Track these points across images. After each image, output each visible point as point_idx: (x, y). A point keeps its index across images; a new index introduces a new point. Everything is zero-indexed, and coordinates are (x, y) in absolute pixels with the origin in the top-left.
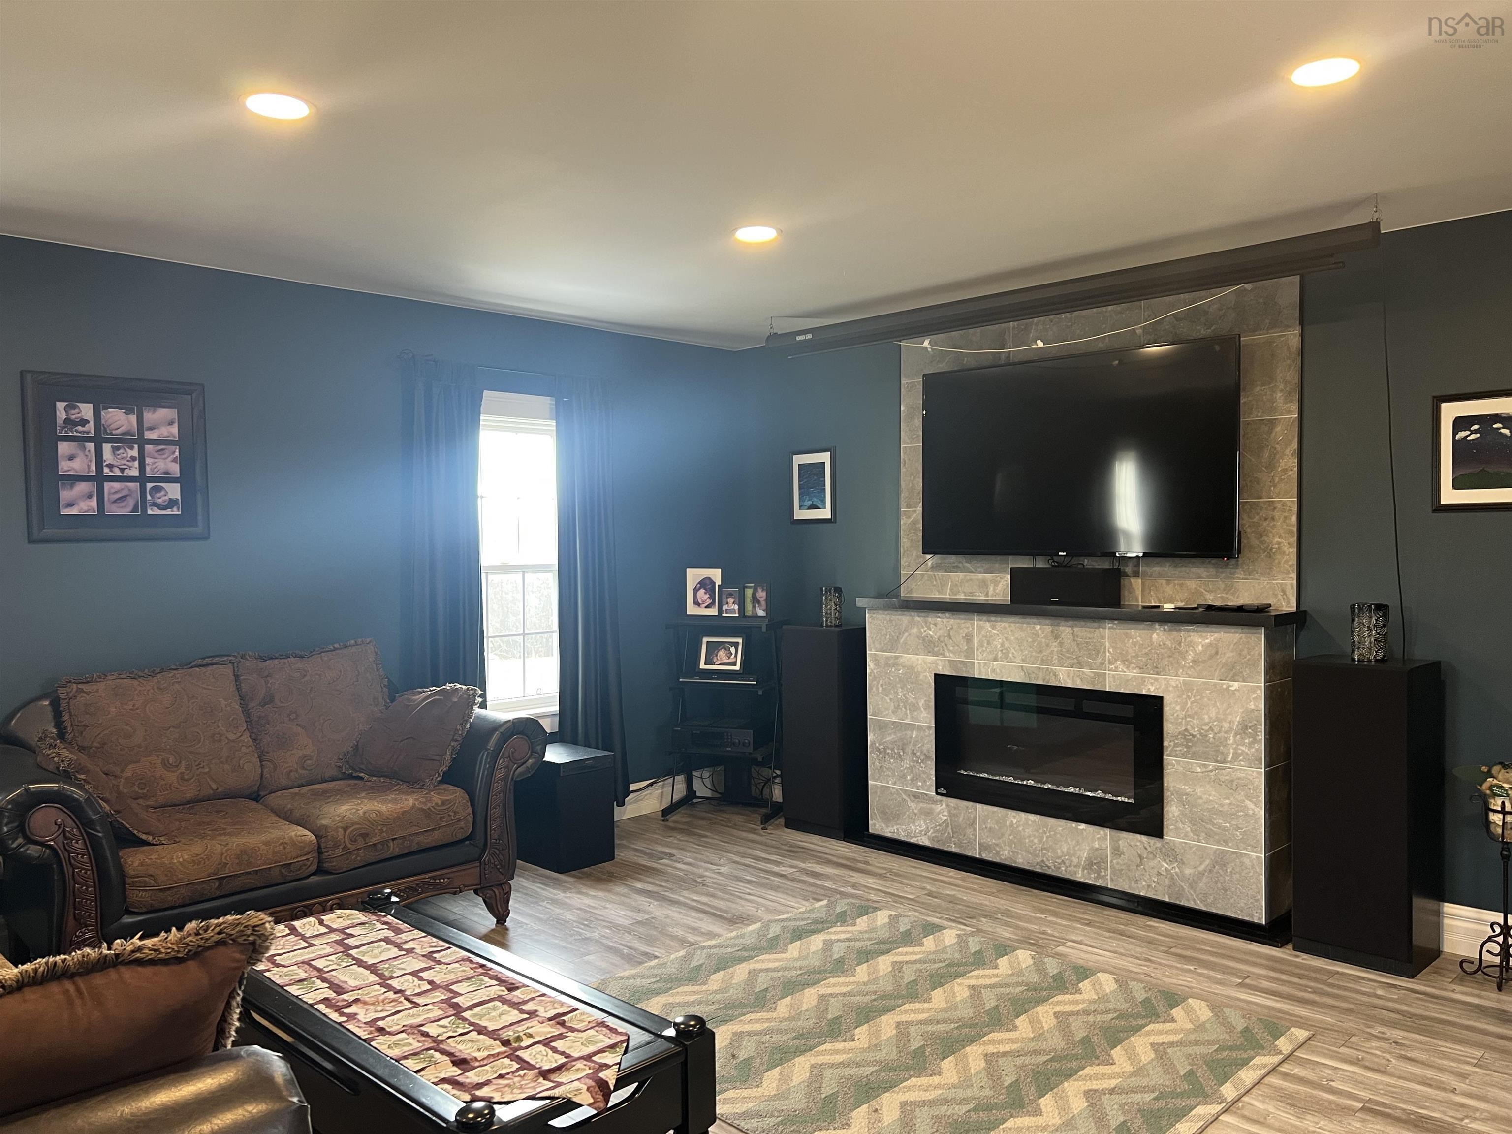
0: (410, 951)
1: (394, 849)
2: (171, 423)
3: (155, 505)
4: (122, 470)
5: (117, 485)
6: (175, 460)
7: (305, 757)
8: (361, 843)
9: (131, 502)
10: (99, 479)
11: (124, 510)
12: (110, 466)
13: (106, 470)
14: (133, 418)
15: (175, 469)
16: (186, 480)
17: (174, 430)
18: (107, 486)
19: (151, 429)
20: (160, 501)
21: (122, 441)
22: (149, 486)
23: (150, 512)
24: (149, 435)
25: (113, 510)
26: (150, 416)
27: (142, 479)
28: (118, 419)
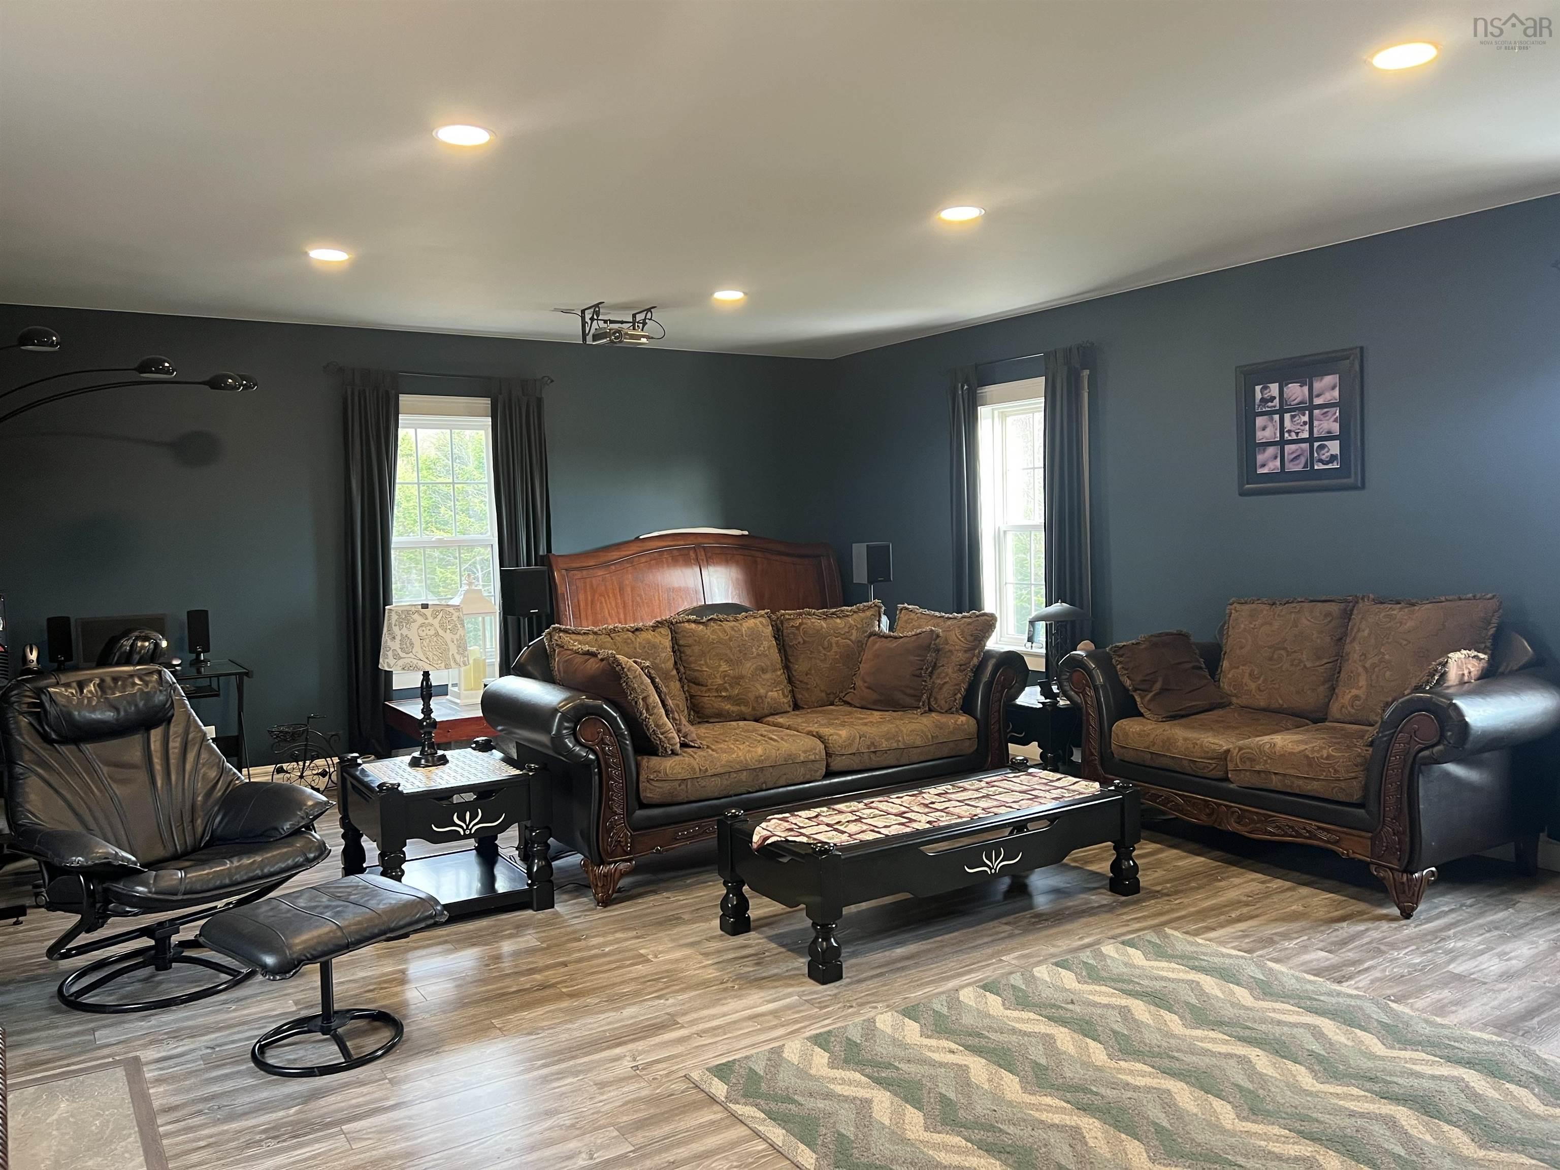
2: (1333, 388)
3: (1321, 461)
4: (1297, 434)
5: (1294, 447)
6: (1335, 421)
9: (1303, 460)
10: (1282, 443)
11: (1297, 467)
12: (1289, 432)
13: (1286, 435)
14: (1306, 389)
15: (1336, 428)
16: (1343, 437)
17: (1336, 393)
18: (1287, 448)
19: (1318, 396)
20: (1323, 457)
21: (1300, 409)
22: (1316, 444)
23: (1316, 467)
24: (1317, 401)
25: (1291, 467)
26: (1318, 385)
27: (1311, 440)
28: (1296, 392)
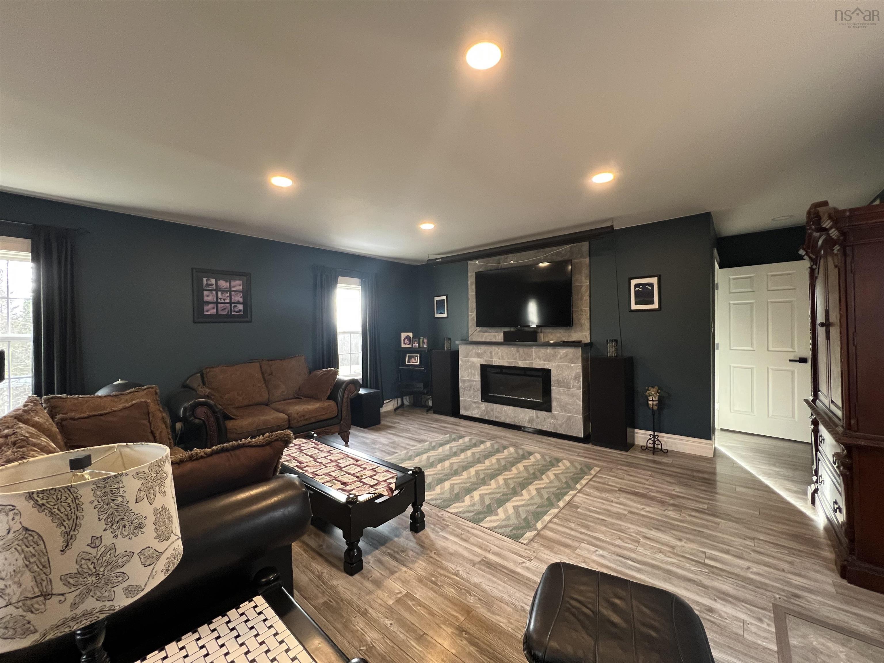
0: (322, 451)
1: (313, 420)
2: (240, 285)
3: (235, 311)
4: (224, 300)
5: (222, 305)
6: (241, 297)
7: (283, 392)
8: (302, 418)
9: (227, 311)
10: (217, 303)
11: (225, 313)
12: (221, 299)
13: (219, 300)
14: (228, 284)
15: (241, 300)
16: (244, 304)
17: (241, 287)
18: (219, 305)
19: (234, 287)
20: (236, 310)
21: (224, 291)
22: (233, 305)
23: (233, 314)
24: (233, 289)
25: (221, 313)
26: (233, 283)
27: (230, 303)
28: (223, 284)
